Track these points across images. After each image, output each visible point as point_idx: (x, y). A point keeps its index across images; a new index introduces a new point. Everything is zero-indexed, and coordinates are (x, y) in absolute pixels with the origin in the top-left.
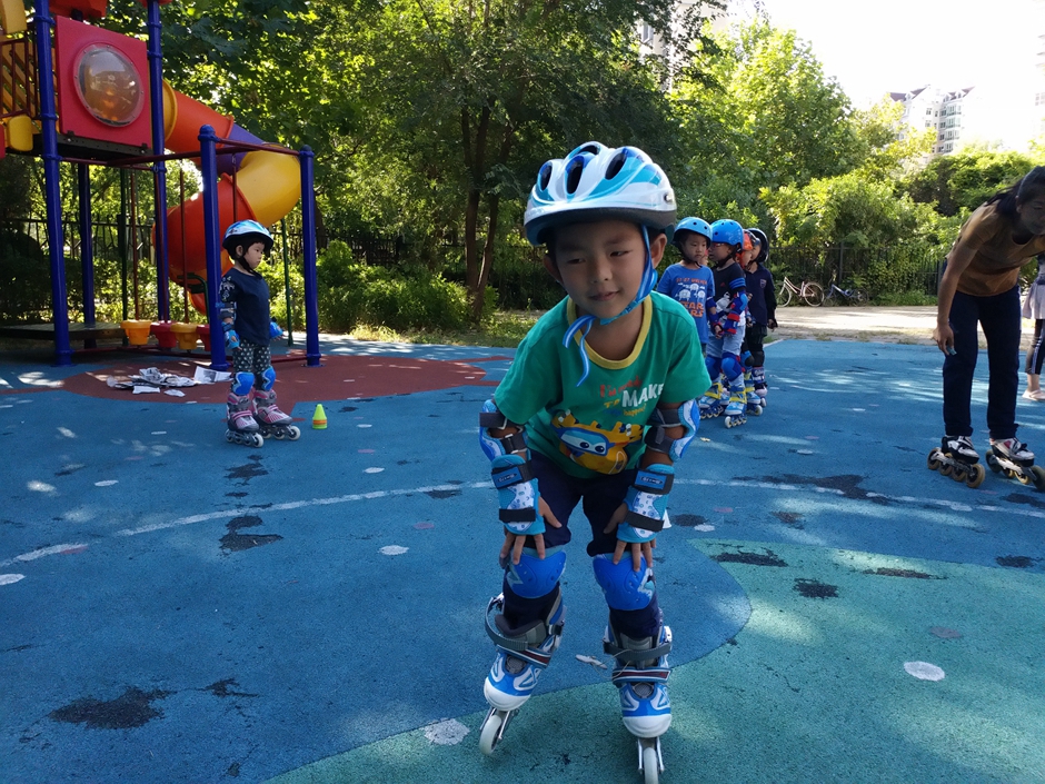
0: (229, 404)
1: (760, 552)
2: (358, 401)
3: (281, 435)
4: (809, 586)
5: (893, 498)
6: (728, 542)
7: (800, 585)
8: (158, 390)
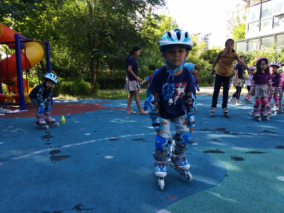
0: (36, 117)
1: (214, 150)
2: (71, 115)
3: (53, 125)
4: (235, 158)
5: (237, 133)
6: (204, 147)
7: (232, 158)
8: (4, 114)
